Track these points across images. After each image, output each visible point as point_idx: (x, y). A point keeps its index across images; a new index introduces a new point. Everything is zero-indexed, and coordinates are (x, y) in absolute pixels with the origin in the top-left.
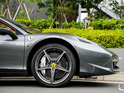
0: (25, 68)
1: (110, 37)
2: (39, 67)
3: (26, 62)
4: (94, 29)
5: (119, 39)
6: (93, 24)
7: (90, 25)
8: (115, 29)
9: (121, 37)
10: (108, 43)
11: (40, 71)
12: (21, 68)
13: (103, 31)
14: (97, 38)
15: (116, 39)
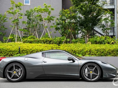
0: (79, 75)
1: (103, 49)
2: (85, 73)
3: (79, 73)
4: (92, 43)
5: (109, 50)
6: (91, 40)
7: (89, 41)
8: (105, 44)
9: (110, 49)
10: (102, 53)
11: (85, 75)
12: (77, 75)
13: (98, 45)
14: (95, 50)
15: (106, 51)
